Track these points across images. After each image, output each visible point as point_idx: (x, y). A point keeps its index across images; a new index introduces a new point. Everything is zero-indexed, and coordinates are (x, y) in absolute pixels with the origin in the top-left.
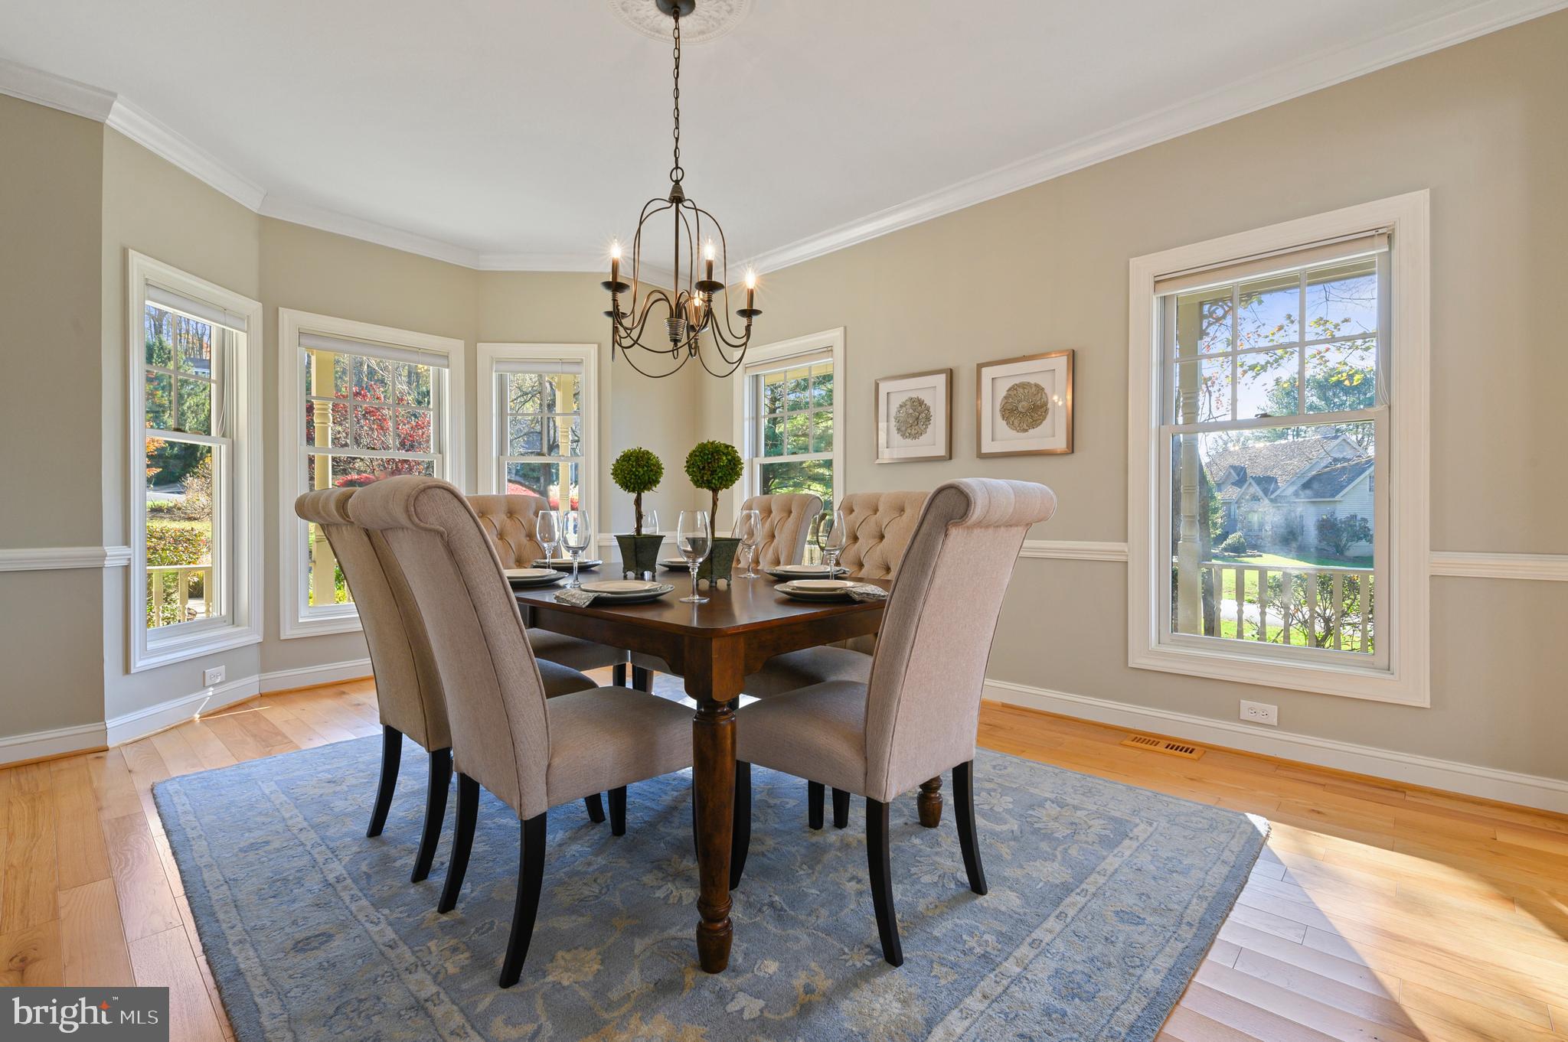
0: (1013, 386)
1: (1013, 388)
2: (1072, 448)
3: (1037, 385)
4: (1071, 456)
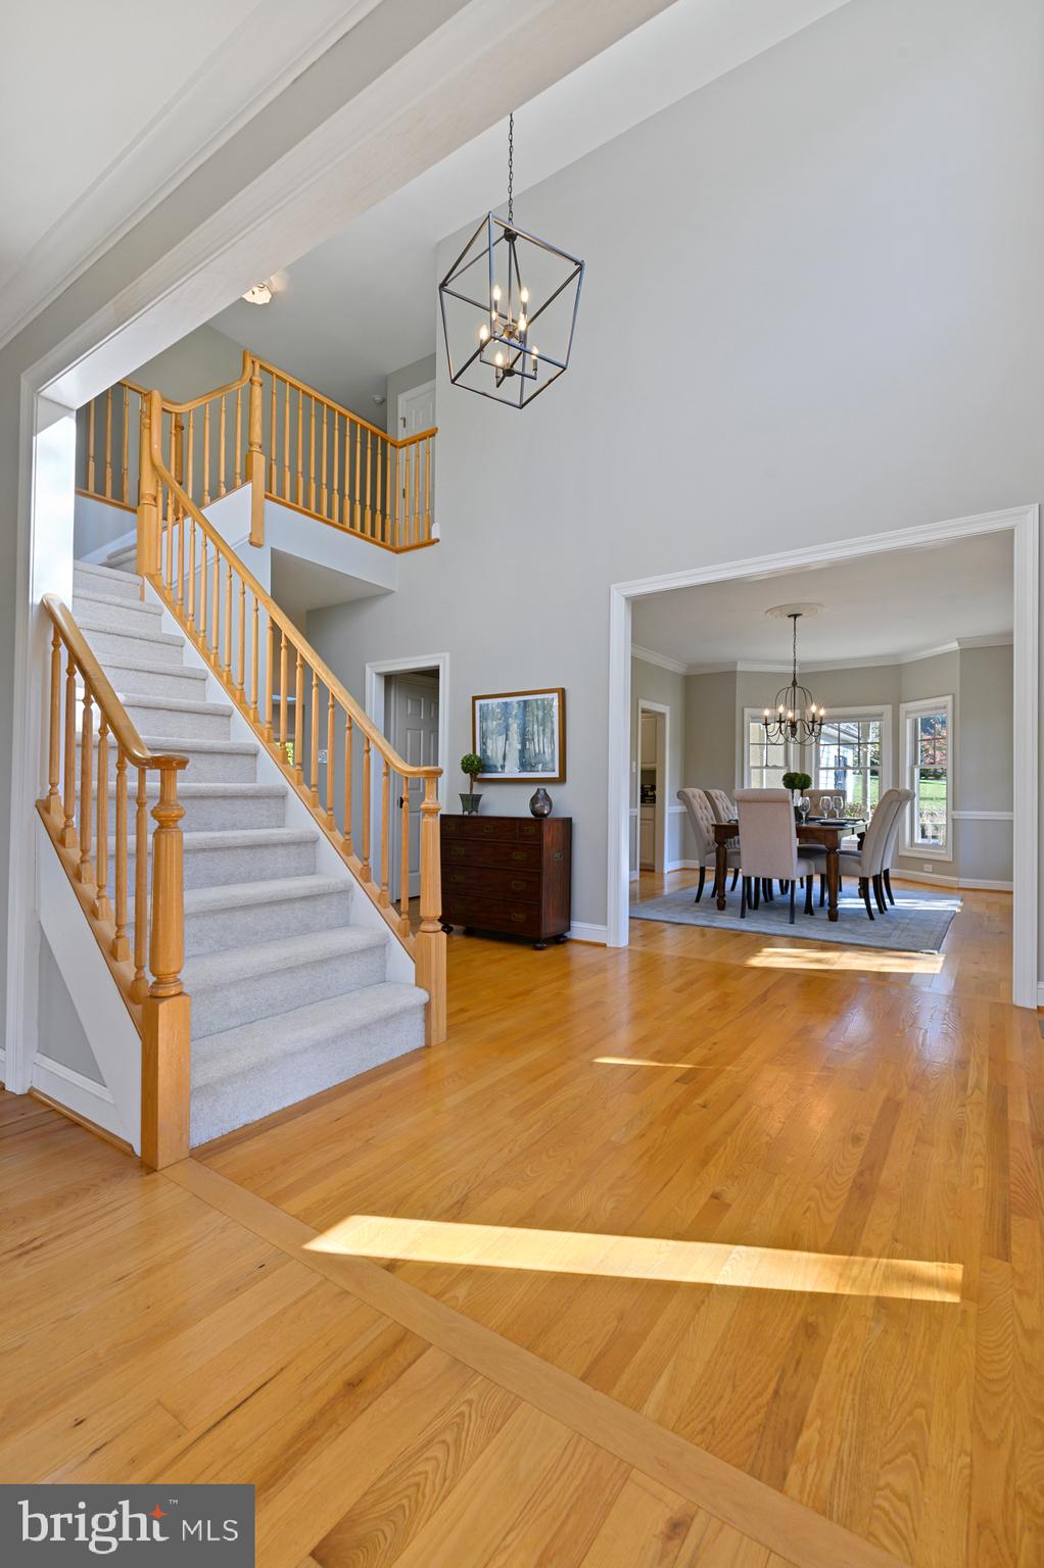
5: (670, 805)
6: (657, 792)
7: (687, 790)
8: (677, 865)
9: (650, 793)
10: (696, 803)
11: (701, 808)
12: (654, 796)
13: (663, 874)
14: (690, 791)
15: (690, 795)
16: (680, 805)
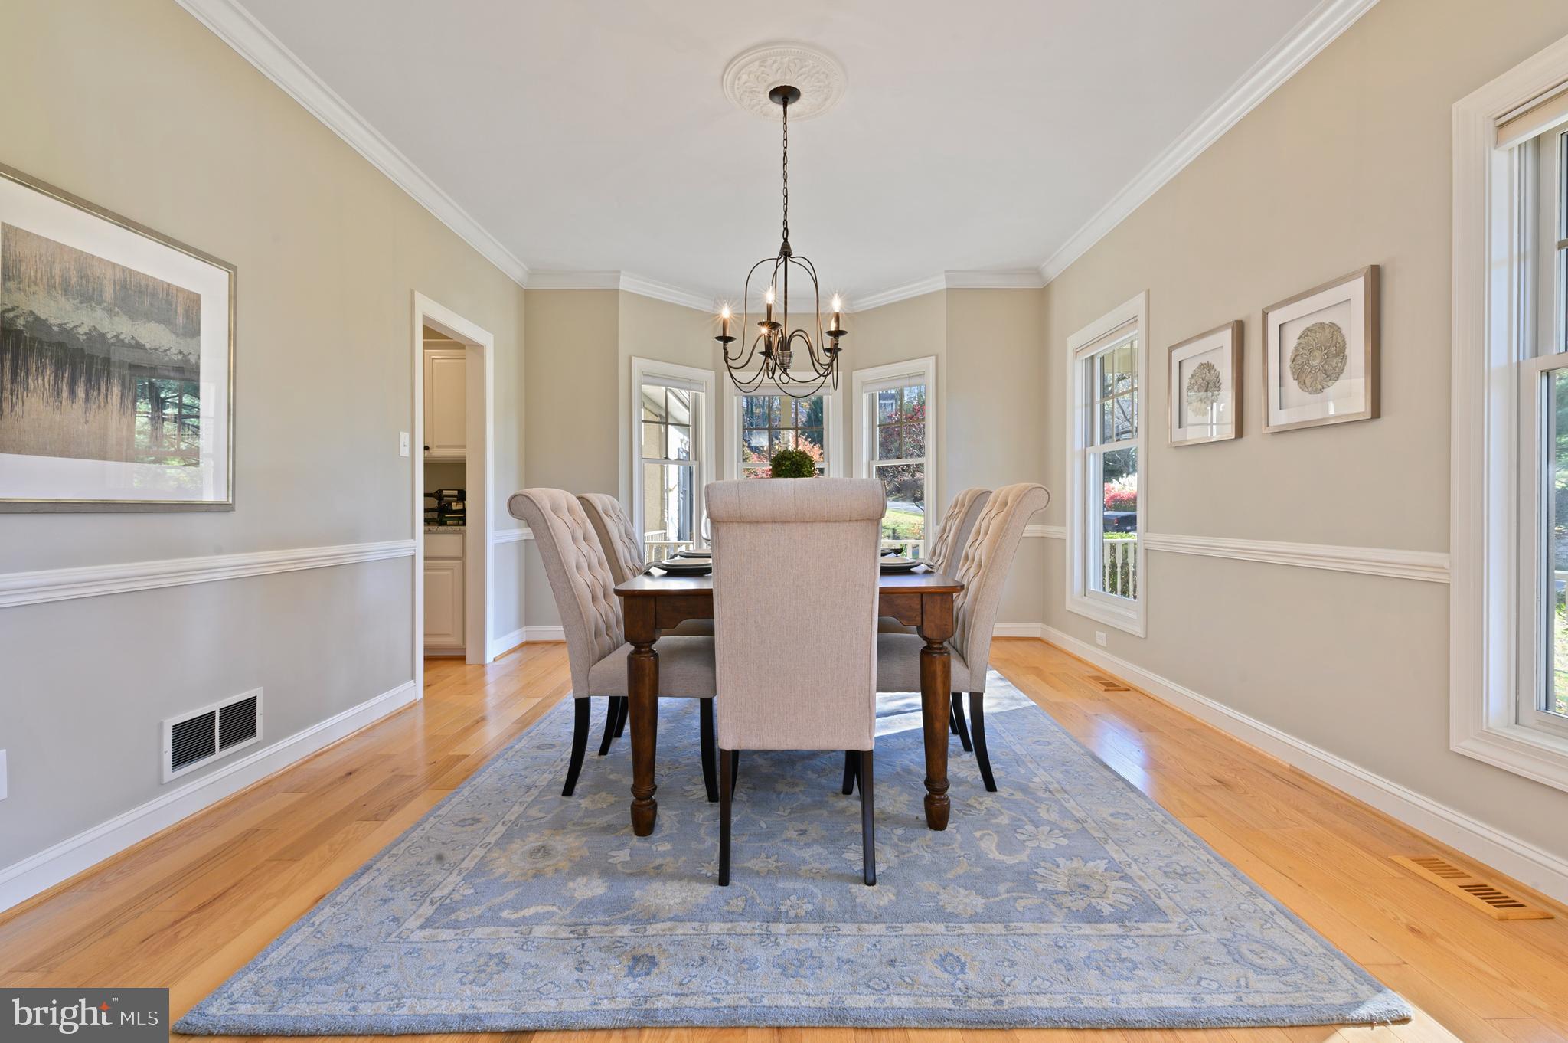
0: (1304, 332)
1: (1305, 334)
2: (1376, 412)
3: (1332, 325)
4: (1377, 423)
5: (496, 528)
6: (469, 503)
7: (535, 492)
8: (514, 639)
9: (455, 506)
10: (561, 528)
11: (574, 540)
12: (464, 511)
13: (483, 666)
14: (544, 495)
15: (546, 505)
16: (519, 527)
